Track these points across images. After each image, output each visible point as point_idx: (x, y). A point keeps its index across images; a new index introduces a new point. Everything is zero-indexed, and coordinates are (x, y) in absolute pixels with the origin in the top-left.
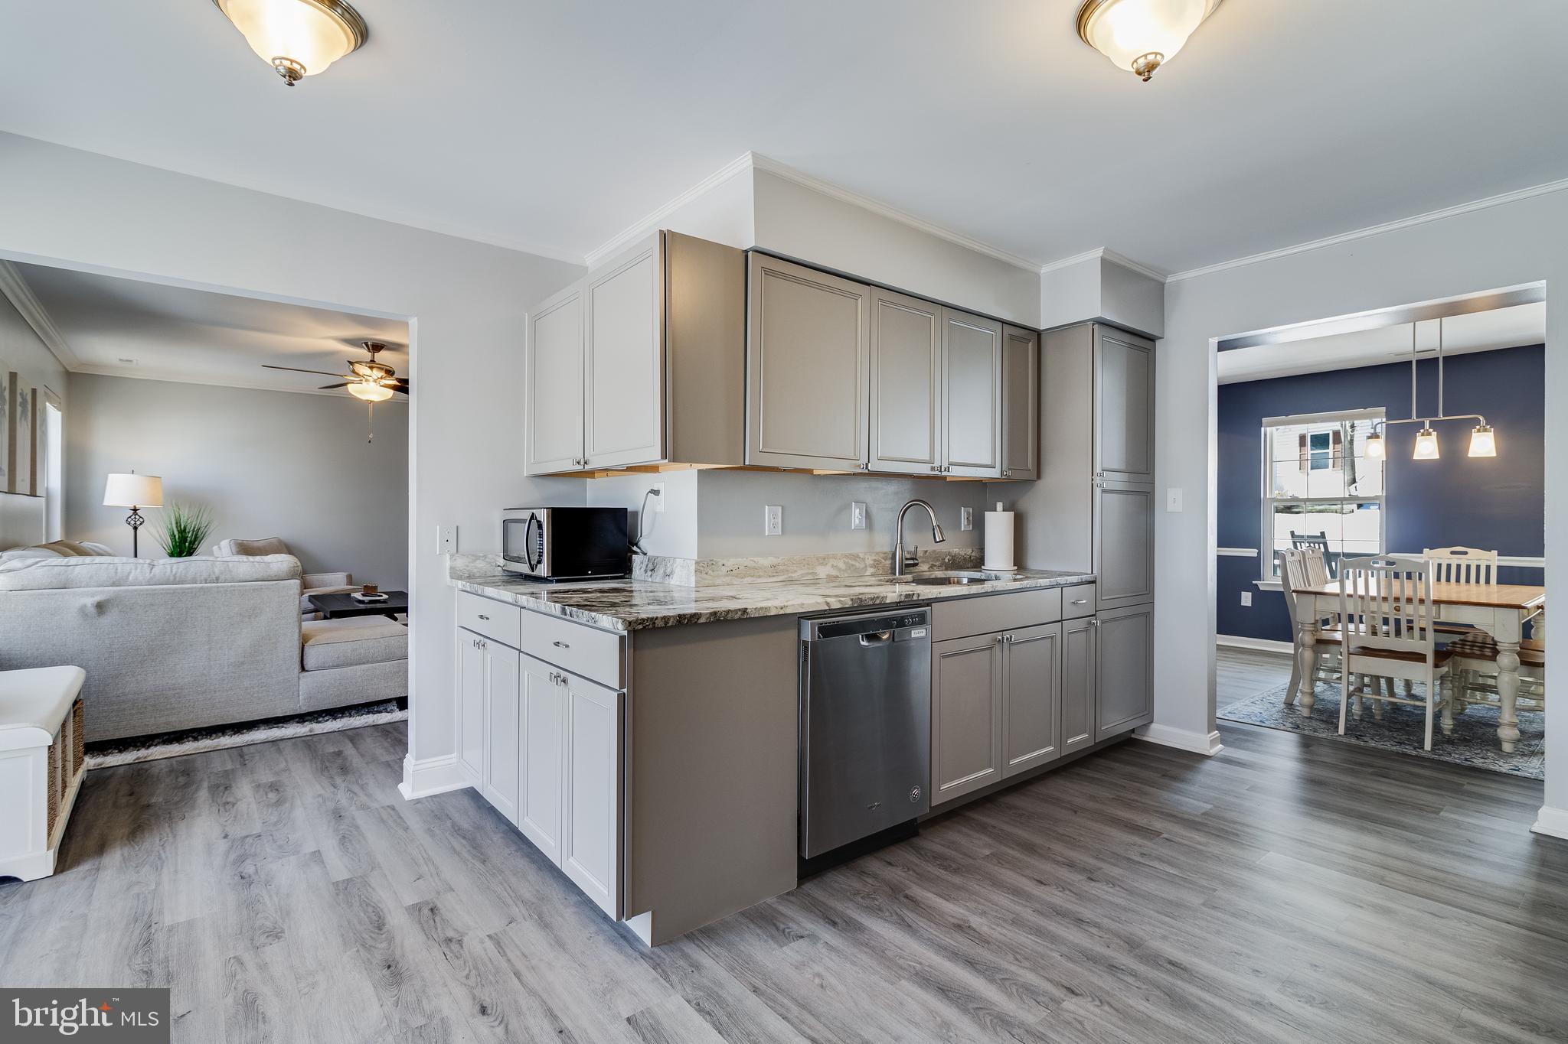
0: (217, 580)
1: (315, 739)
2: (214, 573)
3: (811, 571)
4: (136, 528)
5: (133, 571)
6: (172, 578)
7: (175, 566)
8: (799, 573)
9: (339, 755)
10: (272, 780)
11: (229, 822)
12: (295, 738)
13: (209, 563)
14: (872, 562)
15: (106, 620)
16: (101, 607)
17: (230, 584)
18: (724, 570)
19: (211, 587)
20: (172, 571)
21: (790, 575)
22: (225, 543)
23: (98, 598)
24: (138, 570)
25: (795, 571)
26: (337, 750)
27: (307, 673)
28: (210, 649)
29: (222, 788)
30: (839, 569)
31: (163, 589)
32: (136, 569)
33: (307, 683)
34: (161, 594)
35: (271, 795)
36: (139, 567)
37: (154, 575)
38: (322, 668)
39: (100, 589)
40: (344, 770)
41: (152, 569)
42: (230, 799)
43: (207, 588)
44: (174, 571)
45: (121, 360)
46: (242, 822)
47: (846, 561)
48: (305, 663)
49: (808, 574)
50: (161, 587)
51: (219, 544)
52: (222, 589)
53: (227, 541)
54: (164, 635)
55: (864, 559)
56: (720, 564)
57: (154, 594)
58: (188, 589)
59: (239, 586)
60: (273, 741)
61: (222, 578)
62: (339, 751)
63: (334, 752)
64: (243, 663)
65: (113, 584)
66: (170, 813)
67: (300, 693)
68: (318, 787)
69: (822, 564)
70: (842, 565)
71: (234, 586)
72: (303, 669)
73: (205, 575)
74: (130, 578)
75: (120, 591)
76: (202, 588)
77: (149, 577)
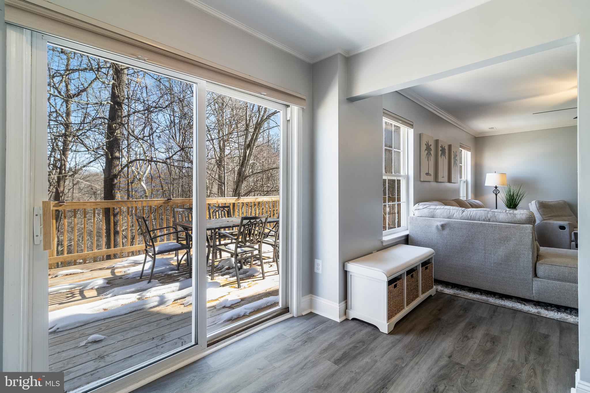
0: (489, 220)
1: (538, 319)
2: (488, 217)
4: (496, 195)
5: (456, 213)
6: (470, 217)
7: (472, 212)
9: (545, 338)
10: (496, 334)
11: (458, 349)
12: (528, 313)
13: (486, 212)
15: (445, 232)
16: (443, 226)
17: (494, 223)
19: (486, 224)
20: (470, 214)
22: (533, 202)
23: (442, 223)
24: (458, 213)
26: (546, 333)
27: (538, 279)
28: (485, 253)
29: (471, 326)
31: (465, 222)
32: (457, 212)
33: (537, 285)
34: (465, 224)
35: (489, 344)
36: (458, 211)
37: (463, 215)
38: (548, 278)
39: (443, 219)
40: (541, 351)
41: (462, 213)
42: (469, 335)
43: (484, 223)
44: (471, 214)
45: (489, 128)
46: (463, 353)
48: (537, 273)
50: (465, 221)
51: (531, 203)
52: (491, 225)
53: (534, 201)
54: (466, 242)
57: (462, 223)
58: (476, 223)
59: (499, 224)
60: (515, 310)
61: (491, 219)
62: (548, 335)
63: (544, 334)
64: (501, 264)
65: (448, 218)
66: (442, 328)
67: (533, 289)
68: (516, 354)
71: (496, 224)
72: (536, 275)
73: (483, 217)
74: (454, 216)
75: (449, 221)
76: (481, 223)
77: (461, 216)
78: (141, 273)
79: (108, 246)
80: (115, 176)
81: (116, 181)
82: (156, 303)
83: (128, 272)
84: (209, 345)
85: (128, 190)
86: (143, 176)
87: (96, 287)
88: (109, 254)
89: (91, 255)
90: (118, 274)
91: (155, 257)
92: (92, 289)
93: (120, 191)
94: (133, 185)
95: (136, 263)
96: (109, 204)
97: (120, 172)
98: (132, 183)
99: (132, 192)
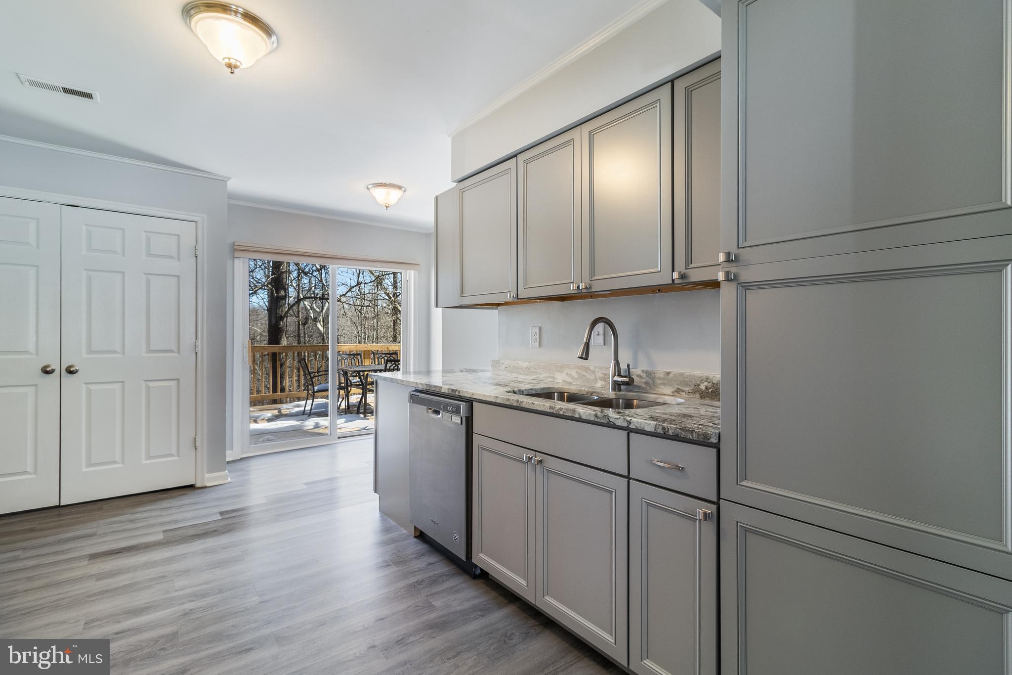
3: (551, 375)
8: (544, 375)
14: (602, 376)
18: (504, 366)
21: (537, 376)
25: (541, 374)
30: (573, 378)
47: (579, 371)
49: (549, 377)
55: (594, 372)
56: (502, 363)
69: (559, 371)
70: (575, 375)
78: (303, 412)
79: (275, 391)
80: (282, 318)
81: (282, 323)
82: (312, 427)
83: (293, 411)
84: (339, 438)
85: (299, 335)
86: (319, 314)
87: (266, 418)
88: (276, 398)
89: (260, 398)
90: (283, 413)
91: (314, 395)
92: (263, 419)
93: (287, 335)
94: (306, 326)
95: (298, 406)
96: (274, 348)
97: (287, 312)
98: (304, 324)
99: (305, 337)
